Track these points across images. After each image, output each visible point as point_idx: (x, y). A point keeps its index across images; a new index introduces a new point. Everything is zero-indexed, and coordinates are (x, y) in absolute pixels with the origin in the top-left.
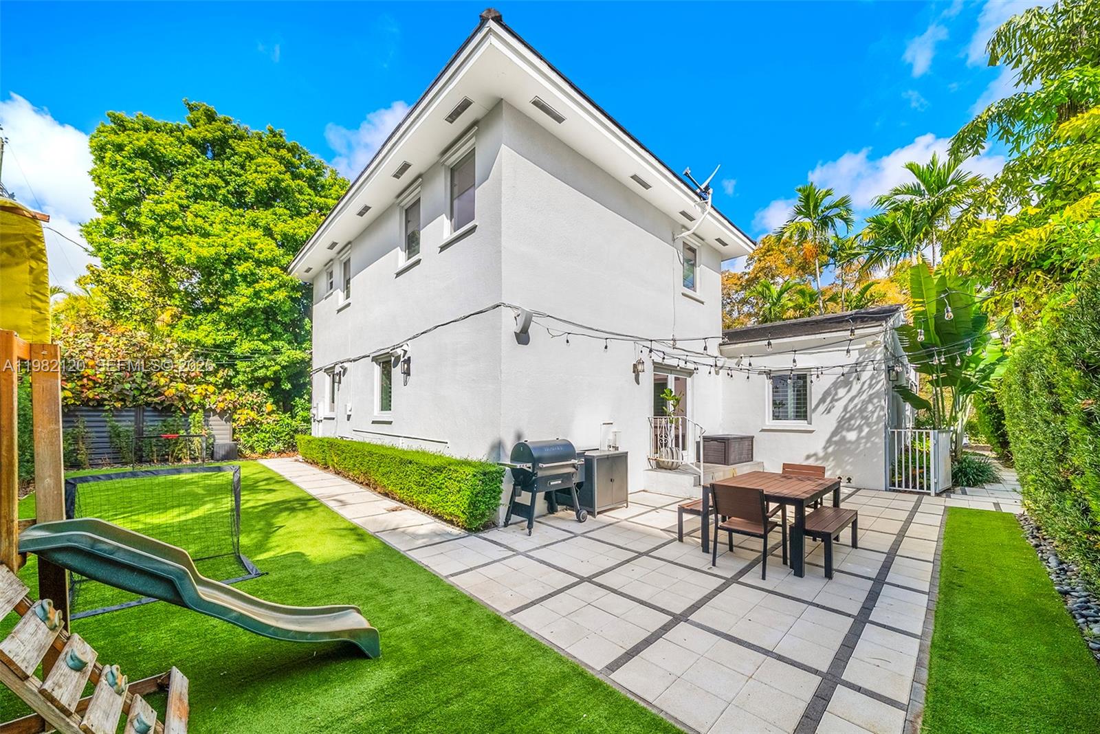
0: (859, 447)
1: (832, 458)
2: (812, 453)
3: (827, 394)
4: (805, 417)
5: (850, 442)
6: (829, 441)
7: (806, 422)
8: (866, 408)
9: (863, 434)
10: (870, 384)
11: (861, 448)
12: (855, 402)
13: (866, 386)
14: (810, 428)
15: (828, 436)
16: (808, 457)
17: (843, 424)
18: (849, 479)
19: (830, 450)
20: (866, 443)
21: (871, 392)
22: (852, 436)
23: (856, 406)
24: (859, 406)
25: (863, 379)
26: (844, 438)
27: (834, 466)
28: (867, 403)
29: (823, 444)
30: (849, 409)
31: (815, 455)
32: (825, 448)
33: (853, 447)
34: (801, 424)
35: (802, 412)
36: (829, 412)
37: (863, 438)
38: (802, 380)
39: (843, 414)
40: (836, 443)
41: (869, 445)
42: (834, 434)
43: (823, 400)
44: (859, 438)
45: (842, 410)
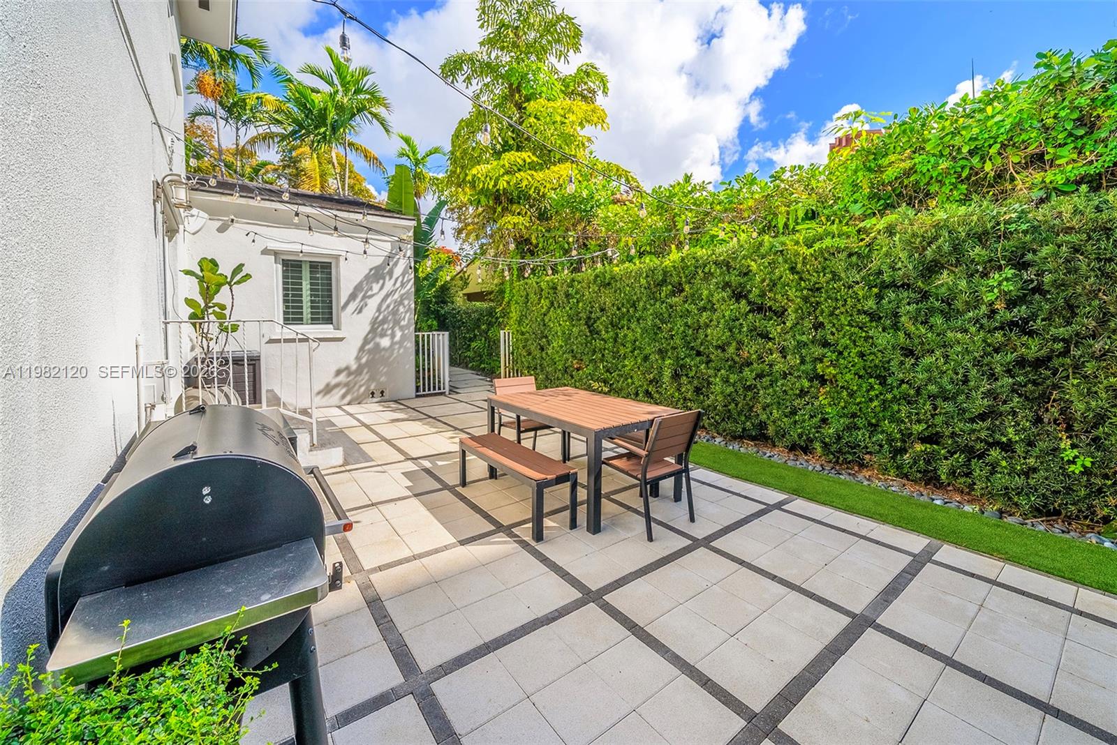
0: (393, 354)
1: (365, 371)
2: (344, 366)
3: (358, 288)
4: (328, 320)
5: (384, 349)
6: (362, 349)
7: (331, 326)
8: (398, 310)
9: (397, 338)
10: (402, 282)
11: (395, 355)
12: (389, 301)
13: (398, 284)
14: (338, 334)
15: (359, 343)
16: (338, 372)
17: (376, 328)
18: (382, 392)
19: (364, 360)
20: (399, 348)
21: (403, 292)
22: (385, 342)
23: (388, 306)
24: (392, 307)
25: (395, 276)
26: (377, 345)
27: (368, 380)
28: (399, 305)
29: (355, 354)
30: (383, 309)
31: (347, 368)
32: (358, 358)
33: (387, 354)
34: (326, 330)
35: (325, 313)
36: (360, 311)
37: (396, 343)
38: (323, 270)
39: (377, 314)
40: (370, 351)
41: (402, 351)
42: (366, 341)
43: (353, 297)
44: (393, 344)
45: (375, 311)
